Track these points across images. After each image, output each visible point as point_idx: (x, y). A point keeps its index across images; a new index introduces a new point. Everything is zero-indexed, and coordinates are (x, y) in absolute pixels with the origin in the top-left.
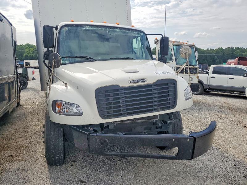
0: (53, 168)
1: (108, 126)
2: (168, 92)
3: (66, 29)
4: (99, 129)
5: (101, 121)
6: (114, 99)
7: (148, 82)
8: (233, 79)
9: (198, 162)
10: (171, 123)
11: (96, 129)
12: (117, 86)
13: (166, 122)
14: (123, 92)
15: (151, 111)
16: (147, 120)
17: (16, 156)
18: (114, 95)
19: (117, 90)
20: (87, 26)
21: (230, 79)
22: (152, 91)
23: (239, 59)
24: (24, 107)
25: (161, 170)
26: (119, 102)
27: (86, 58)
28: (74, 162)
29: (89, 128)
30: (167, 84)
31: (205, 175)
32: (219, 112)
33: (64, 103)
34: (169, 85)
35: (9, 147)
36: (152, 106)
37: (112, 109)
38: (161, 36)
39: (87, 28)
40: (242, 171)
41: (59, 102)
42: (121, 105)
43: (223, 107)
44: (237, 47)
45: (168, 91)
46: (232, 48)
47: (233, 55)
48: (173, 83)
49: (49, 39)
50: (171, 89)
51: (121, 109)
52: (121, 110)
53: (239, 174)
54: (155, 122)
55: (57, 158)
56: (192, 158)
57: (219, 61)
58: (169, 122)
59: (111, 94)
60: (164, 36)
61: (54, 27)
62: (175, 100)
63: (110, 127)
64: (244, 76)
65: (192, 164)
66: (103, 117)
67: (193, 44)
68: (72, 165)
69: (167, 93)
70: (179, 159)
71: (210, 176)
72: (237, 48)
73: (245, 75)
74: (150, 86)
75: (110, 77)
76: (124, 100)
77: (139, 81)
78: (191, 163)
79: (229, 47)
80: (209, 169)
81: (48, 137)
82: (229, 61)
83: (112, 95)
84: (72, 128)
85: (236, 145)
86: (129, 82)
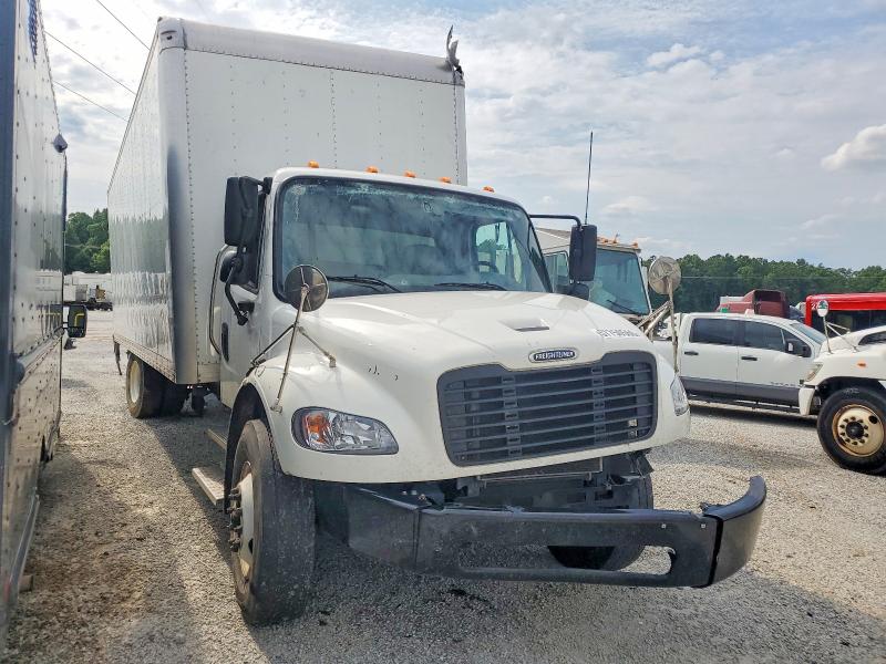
0: (267, 632)
1: (465, 489)
2: (633, 389)
3: (299, 190)
4: (439, 496)
5: (451, 471)
6: (483, 407)
7: (583, 358)
8: (755, 359)
9: (702, 608)
10: (635, 482)
11: (433, 496)
12: (497, 367)
13: (622, 481)
14: (512, 386)
15: (589, 444)
16: (571, 474)
17: (123, 600)
18: (483, 395)
19: (498, 380)
20: (363, 185)
21: (744, 358)
22: (590, 386)
23: (759, 296)
24: (67, 442)
25: (603, 632)
26: (502, 418)
27: (365, 282)
28: (325, 613)
29: (414, 493)
30: (631, 367)
31: (733, 642)
32: (725, 464)
33: (332, 416)
34: (636, 371)
35: (84, 574)
36: (590, 430)
37: (477, 436)
38: (574, 223)
39: (365, 189)
40: (834, 630)
41: (314, 415)
42: (508, 425)
43: (734, 448)
44: (744, 255)
45: (633, 387)
46: (729, 258)
47: (731, 281)
48: (647, 363)
49: (244, 218)
50: (640, 381)
51: (509, 437)
52: (505, 439)
53: (828, 637)
54: (593, 480)
55: (292, 593)
56: (710, 582)
57: (688, 299)
58: (629, 478)
59: (476, 391)
60: (583, 222)
61: (260, 183)
62: (652, 413)
63: (470, 491)
64: (787, 351)
65: (688, 614)
66: (457, 458)
67: (636, 245)
68: (322, 623)
69: (630, 393)
70: (674, 585)
71: (747, 643)
72: (745, 260)
73: (791, 348)
74: (584, 370)
75: (474, 341)
76: (514, 409)
77: (557, 354)
78: (684, 611)
79: (719, 256)
80: (740, 625)
81: (270, 526)
82: (724, 300)
83: (477, 395)
84: (362, 493)
85: (800, 559)
86: (531, 357)
